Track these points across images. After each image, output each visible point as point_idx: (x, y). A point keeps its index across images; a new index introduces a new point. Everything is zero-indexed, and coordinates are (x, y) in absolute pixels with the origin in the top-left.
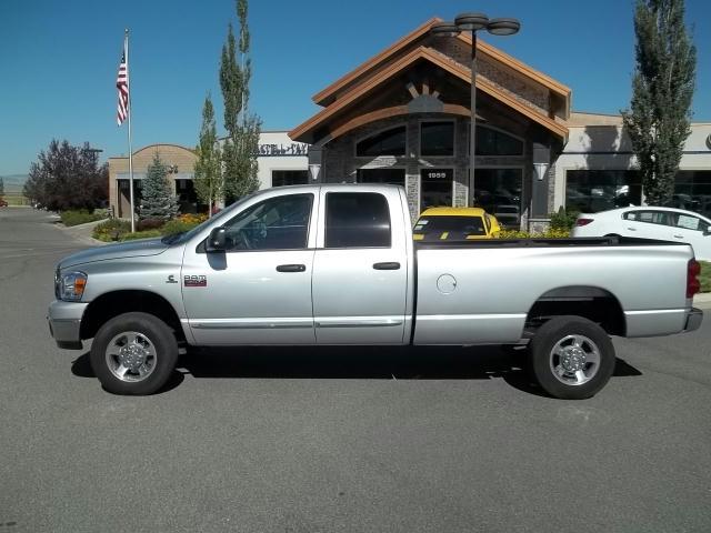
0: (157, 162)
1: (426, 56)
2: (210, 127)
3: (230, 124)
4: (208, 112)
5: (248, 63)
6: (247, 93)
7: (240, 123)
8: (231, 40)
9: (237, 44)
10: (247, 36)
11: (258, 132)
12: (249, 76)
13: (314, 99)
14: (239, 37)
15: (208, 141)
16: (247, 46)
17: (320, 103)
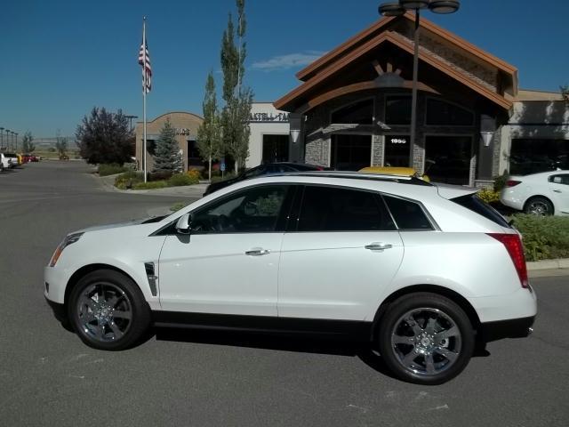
0: (168, 126)
1: (389, 39)
2: (211, 97)
3: (228, 95)
4: (211, 85)
5: (244, 46)
6: (242, 70)
7: (236, 95)
8: (231, 26)
9: (235, 29)
10: (244, 23)
11: (251, 102)
12: (244, 56)
13: (297, 76)
14: (237, 24)
15: (209, 109)
16: (243, 31)
17: (301, 79)
